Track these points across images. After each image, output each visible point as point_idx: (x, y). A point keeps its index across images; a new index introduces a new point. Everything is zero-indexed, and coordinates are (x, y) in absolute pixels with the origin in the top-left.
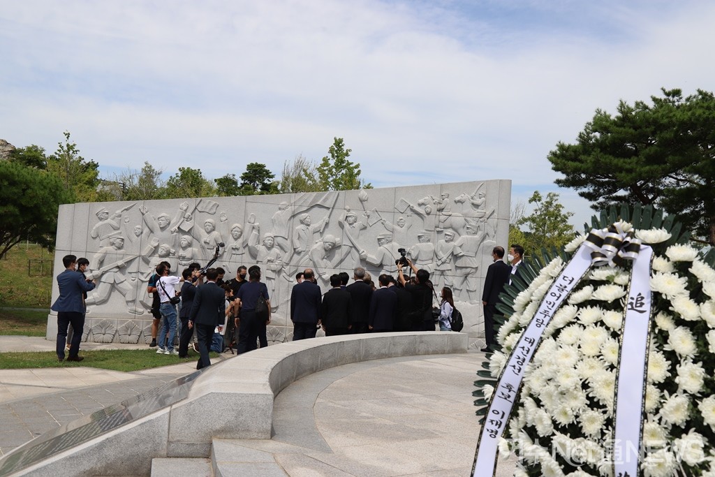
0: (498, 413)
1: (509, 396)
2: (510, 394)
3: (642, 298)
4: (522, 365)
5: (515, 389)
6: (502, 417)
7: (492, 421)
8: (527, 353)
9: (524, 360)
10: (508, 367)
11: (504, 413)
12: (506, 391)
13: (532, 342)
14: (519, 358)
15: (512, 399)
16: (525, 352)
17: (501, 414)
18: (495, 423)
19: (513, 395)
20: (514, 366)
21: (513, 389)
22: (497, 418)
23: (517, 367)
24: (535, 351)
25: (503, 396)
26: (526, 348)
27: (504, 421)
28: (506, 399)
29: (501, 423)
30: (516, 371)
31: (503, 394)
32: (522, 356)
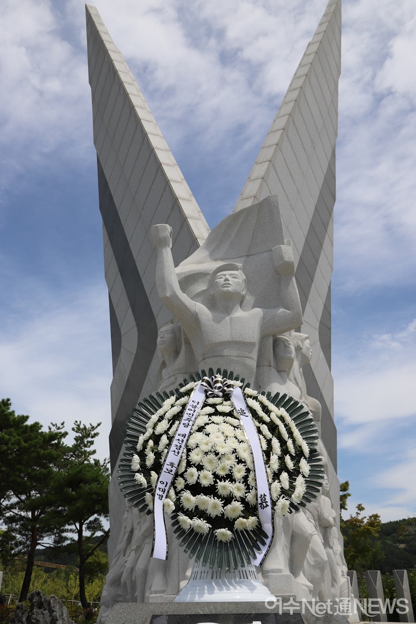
0: (164, 483)
1: (171, 471)
2: (172, 469)
3: (244, 411)
4: (180, 449)
5: (176, 465)
6: (166, 486)
7: (160, 489)
8: (182, 442)
9: (181, 447)
10: (170, 452)
11: (167, 483)
12: (169, 468)
13: (184, 436)
14: (177, 446)
15: (173, 473)
16: (181, 442)
17: (165, 483)
18: (161, 490)
19: (174, 469)
20: (174, 451)
21: (174, 466)
22: (162, 486)
23: (176, 451)
24: (187, 440)
25: (167, 471)
26: (181, 440)
27: (167, 489)
28: (169, 473)
29: (165, 490)
30: (176, 454)
31: (167, 470)
32: (179, 445)
